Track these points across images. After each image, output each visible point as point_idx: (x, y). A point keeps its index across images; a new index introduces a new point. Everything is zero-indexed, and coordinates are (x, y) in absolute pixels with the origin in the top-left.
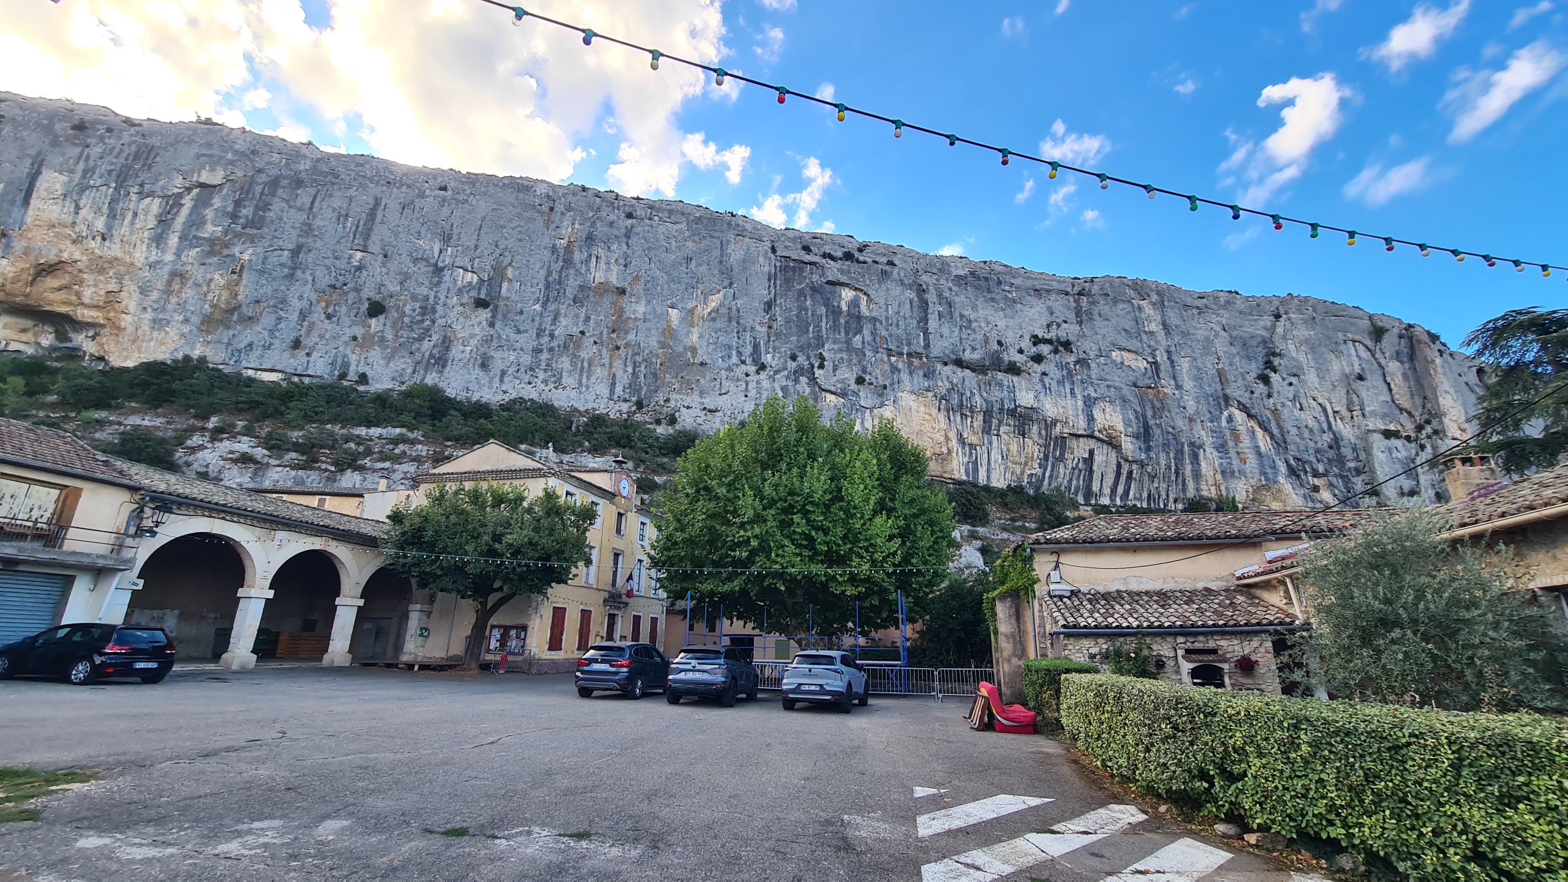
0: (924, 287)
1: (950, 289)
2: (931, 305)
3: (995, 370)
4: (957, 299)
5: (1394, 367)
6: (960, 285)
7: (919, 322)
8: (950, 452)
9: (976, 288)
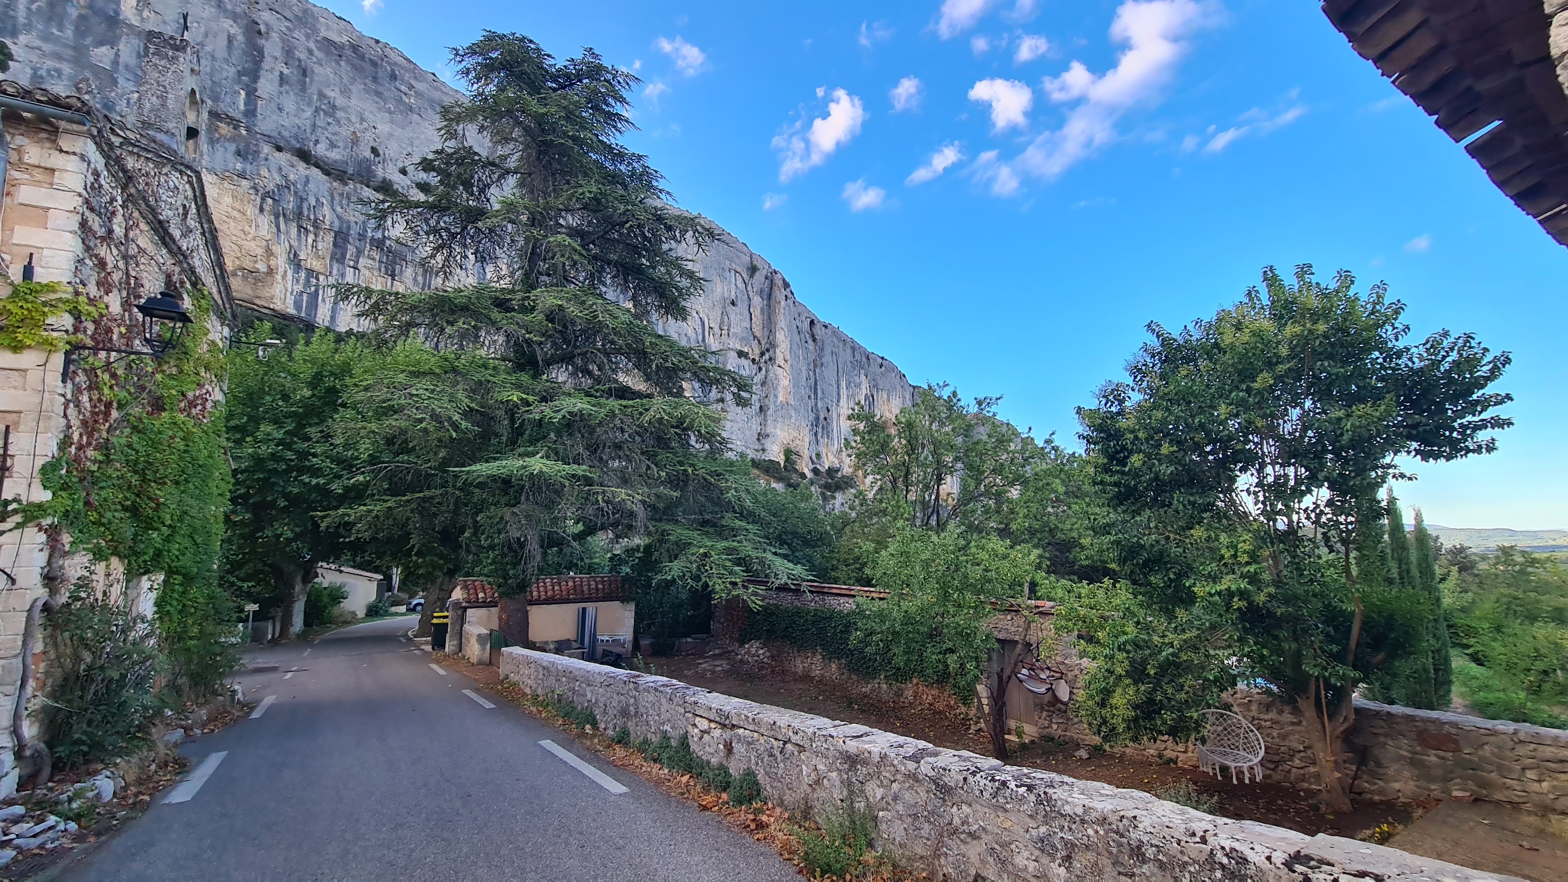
0: (263, 28)
1: (310, 52)
2: (268, 59)
3: (362, 183)
4: (317, 69)
5: (757, 300)
6: (328, 53)
7: (240, 74)
8: (271, 271)
9: (355, 67)
